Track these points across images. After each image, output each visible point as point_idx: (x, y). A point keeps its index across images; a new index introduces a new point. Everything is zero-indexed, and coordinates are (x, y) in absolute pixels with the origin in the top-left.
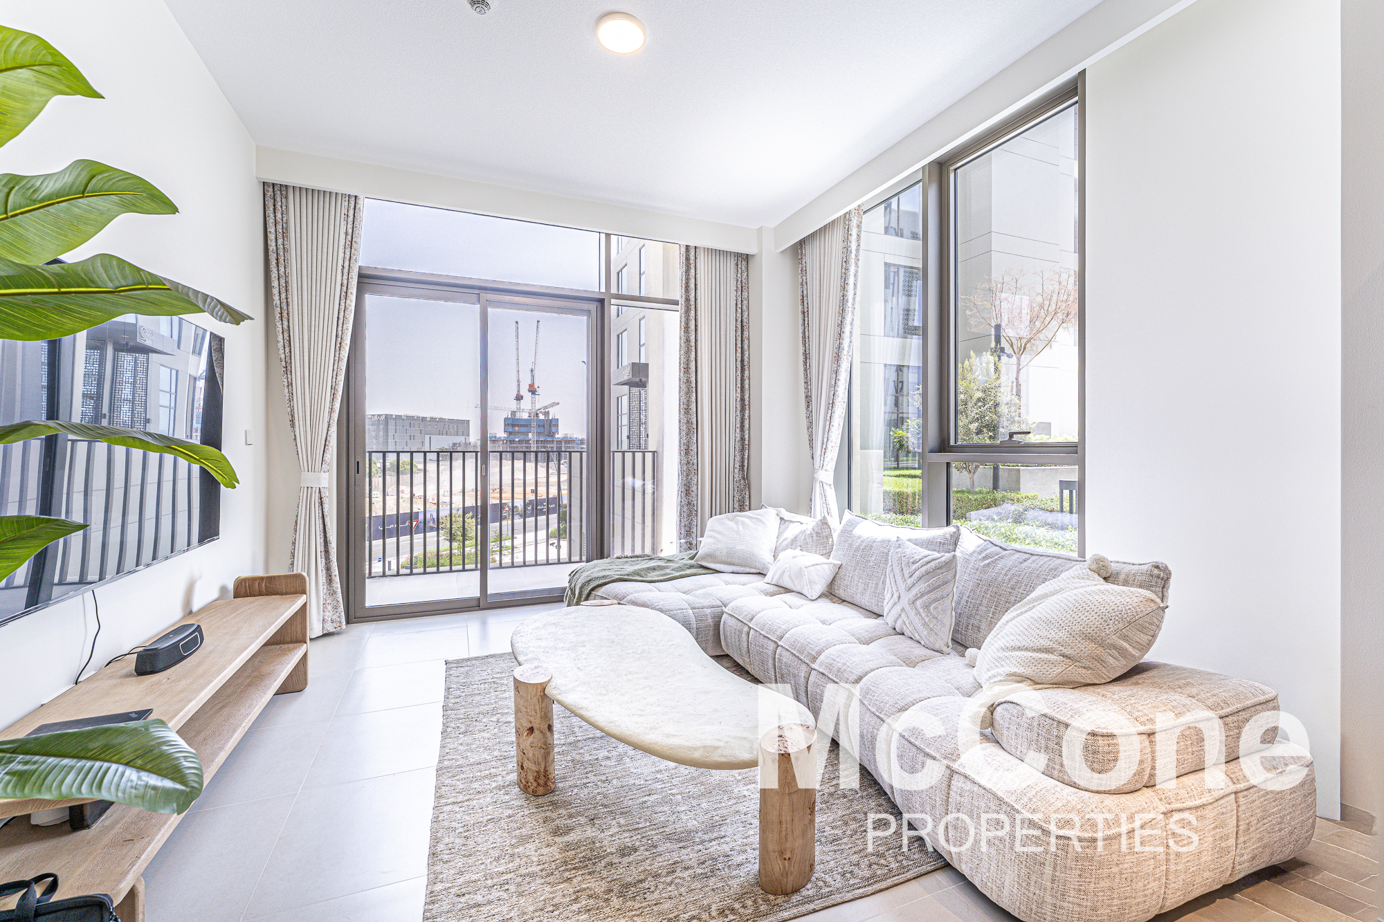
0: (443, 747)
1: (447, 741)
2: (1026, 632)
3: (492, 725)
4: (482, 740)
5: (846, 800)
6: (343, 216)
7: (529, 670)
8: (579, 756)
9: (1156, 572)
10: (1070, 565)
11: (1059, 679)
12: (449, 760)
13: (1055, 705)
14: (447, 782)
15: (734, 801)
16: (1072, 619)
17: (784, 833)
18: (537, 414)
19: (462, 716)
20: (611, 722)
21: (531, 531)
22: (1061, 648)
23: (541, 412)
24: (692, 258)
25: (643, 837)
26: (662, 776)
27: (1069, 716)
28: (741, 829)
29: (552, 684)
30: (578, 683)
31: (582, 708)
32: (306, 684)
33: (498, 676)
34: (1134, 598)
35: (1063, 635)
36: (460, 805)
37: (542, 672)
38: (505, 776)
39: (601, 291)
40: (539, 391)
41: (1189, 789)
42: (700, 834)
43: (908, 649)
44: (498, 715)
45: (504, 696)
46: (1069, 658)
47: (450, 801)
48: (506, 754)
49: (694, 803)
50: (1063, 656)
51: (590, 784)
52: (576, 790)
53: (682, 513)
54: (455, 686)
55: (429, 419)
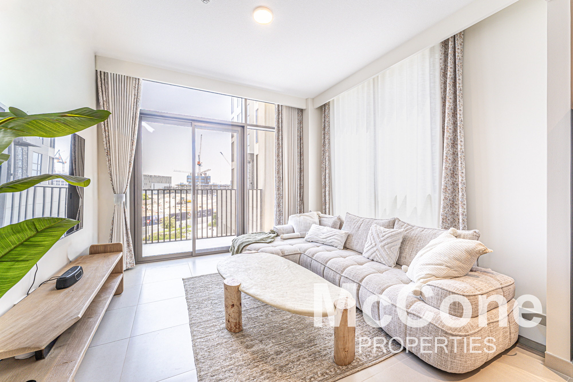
0: (190, 315)
1: (191, 312)
2: (431, 258)
3: (209, 305)
4: (206, 311)
5: (360, 327)
6: (133, 87)
7: (230, 281)
8: (249, 315)
9: (475, 234)
10: (441, 232)
11: (446, 275)
12: (194, 320)
13: (447, 285)
14: (195, 329)
15: (317, 330)
16: (449, 252)
17: (345, 341)
18: (201, 174)
19: (195, 302)
20: (272, 300)
21: (200, 224)
22: (446, 264)
23: (203, 173)
24: (280, 110)
25: (284, 347)
26: (285, 322)
27: (453, 289)
28: (322, 341)
29: (242, 286)
30: (252, 285)
31: (258, 295)
32: (122, 291)
33: (207, 284)
34: (473, 244)
35: (446, 258)
36: (203, 338)
37: (236, 281)
38: (220, 325)
39: (243, 122)
40: (202, 165)
41: (495, 315)
42: (306, 344)
43: (378, 267)
44: (211, 300)
45: (212, 292)
46: (449, 267)
47: (198, 337)
48: (218, 316)
49: (301, 332)
50: (447, 267)
51: (257, 327)
52: (251, 329)
53: (277, 215)
54: (189, 289)
55: (153, 176)
